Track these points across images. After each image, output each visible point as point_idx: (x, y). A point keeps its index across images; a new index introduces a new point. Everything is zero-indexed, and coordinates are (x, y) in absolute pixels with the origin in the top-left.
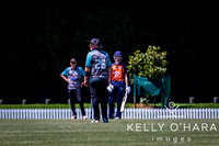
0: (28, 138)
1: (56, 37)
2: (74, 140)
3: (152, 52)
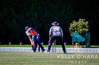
0: (23, 61)
1: (36, 14)
2: (44, 62)
3: (81, 22)
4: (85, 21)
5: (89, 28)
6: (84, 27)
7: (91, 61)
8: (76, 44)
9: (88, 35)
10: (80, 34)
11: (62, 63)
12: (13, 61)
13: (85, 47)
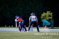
0: (13, 36)
1: (21, 8)
2: (26, 37)
3: (48, 13)
4: (50, 13)
5: (52, 17)
6: (50, 16)
7: (54, 36)
8: (45, 26)
9: (52, 21)
10: (47, 21)
11: (36, 38)
12: (7, 36)
13: (50, 28)
